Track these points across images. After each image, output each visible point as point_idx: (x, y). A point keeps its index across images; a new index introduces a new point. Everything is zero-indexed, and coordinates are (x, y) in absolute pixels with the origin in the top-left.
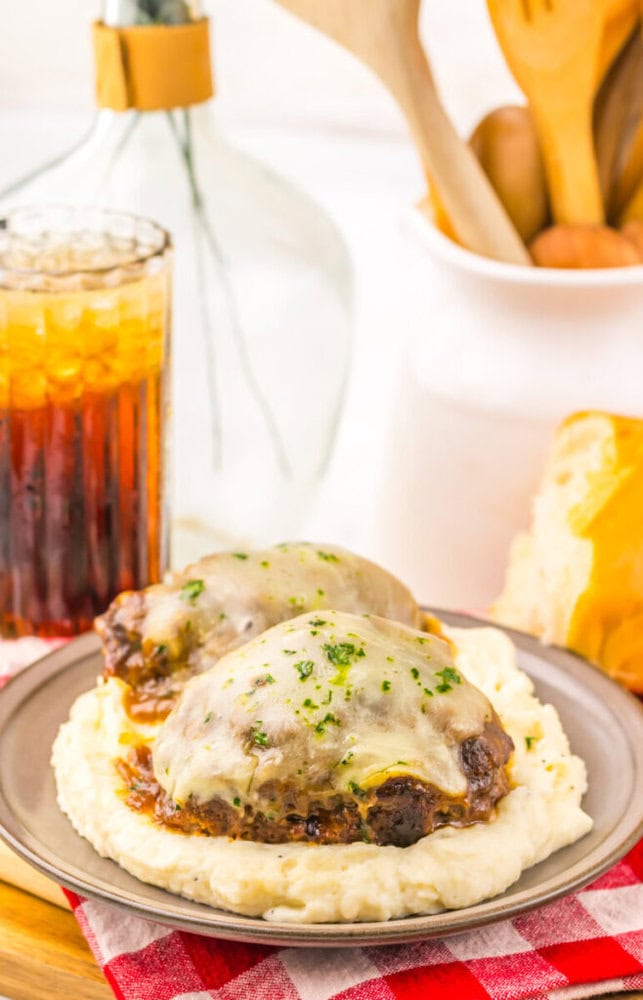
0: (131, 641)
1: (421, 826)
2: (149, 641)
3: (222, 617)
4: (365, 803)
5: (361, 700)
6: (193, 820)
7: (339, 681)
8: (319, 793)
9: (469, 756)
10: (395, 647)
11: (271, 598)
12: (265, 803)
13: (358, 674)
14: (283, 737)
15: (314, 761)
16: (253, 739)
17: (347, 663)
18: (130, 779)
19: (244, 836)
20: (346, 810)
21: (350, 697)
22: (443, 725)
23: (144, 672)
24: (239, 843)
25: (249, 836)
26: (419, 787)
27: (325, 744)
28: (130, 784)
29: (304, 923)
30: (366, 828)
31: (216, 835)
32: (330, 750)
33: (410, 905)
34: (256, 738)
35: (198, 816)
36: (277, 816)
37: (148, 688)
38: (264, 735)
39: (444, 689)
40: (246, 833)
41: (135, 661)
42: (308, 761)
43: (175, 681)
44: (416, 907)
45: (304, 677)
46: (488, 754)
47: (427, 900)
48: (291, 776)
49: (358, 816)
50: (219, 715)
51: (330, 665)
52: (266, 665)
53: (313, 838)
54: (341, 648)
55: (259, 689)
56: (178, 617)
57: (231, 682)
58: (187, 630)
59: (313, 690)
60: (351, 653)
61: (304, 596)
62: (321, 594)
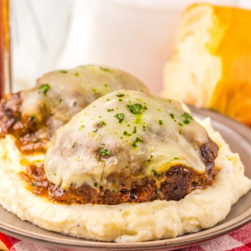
0: (15, 116)
1: (185, 190)
2: (26, 115)
3: (61, 100)
4: (159, 180)
5: (150, 130)
6: (73, 196)
7: (138, 121)
8: (137, 177)
9: (204, 153)
10: (160, 104)
11: (83, 90)
12: (110, 184)
13: (146, 118)
14: (117, 150)
15: (134, 161)
16: (100, 153)
17: (140, 113)
18: (31, 181)
19: (99, 203)
20: (149, 185)
21: (145, 129)
22: (191, 140)
23: (23, 131)
24: (96, 206)
25: (101, 202)
26: (185, 170)
27: (138, 152)
28: (31, 183)
29: (138, 242)
30: (159, 192)
31: (85, 203)
32: (141, 155)
33: (186, 229)
34: (103, 152)
35: (76, 194)
36: (116, 191)
37: (26, 138)
38: (107, 151)
39: (187, 122)
40: (100, 201)
41: (18, 126)
42: (131, 161)
43: (41, 133)
44: (189, 229)
45: (121, 121)
46: (212, 152)
47: (194, 225)
48: (122, 170)
49: (156, 187)
50: (80, 143)
51: (132, 115)
52: (100, 117)
53: (134, 200)
54: (136, 106)
55: (99, 129)
56: (39, 102)
57: (83, 127)
58: (44, 108)
59: (127, 127)
60: (141, 108)
61: (99, 88)
62: (106, 86)
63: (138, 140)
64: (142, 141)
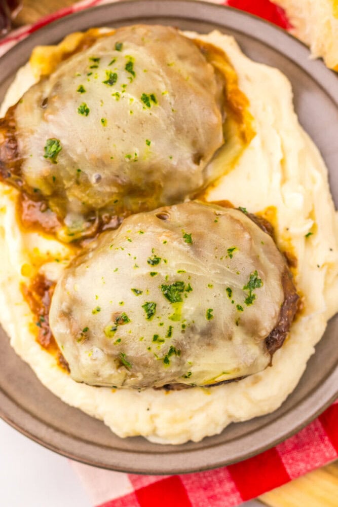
3: (79, 171)
5: (193, 329)
7: (176, 317)
10: (213, 272)
17: (181, 300)
21: (185, 330)
22: (253, 332)
27: (171, 369)
28: (36, 316)
32: (175, 371)
39: (250, 300)
42: (161, 377)
45: (150, 315)
51: (168, 303)
52: (122, 303)
54: (174, 288)
55: (120, 327)
56: (46, 175)
57: (98, 310)
58: (54, 181)
59: (158, 327)
60: (182, 291)
61: (137, 150)
62: (149, 144)
63: (172, 351)
64: (179, 353)
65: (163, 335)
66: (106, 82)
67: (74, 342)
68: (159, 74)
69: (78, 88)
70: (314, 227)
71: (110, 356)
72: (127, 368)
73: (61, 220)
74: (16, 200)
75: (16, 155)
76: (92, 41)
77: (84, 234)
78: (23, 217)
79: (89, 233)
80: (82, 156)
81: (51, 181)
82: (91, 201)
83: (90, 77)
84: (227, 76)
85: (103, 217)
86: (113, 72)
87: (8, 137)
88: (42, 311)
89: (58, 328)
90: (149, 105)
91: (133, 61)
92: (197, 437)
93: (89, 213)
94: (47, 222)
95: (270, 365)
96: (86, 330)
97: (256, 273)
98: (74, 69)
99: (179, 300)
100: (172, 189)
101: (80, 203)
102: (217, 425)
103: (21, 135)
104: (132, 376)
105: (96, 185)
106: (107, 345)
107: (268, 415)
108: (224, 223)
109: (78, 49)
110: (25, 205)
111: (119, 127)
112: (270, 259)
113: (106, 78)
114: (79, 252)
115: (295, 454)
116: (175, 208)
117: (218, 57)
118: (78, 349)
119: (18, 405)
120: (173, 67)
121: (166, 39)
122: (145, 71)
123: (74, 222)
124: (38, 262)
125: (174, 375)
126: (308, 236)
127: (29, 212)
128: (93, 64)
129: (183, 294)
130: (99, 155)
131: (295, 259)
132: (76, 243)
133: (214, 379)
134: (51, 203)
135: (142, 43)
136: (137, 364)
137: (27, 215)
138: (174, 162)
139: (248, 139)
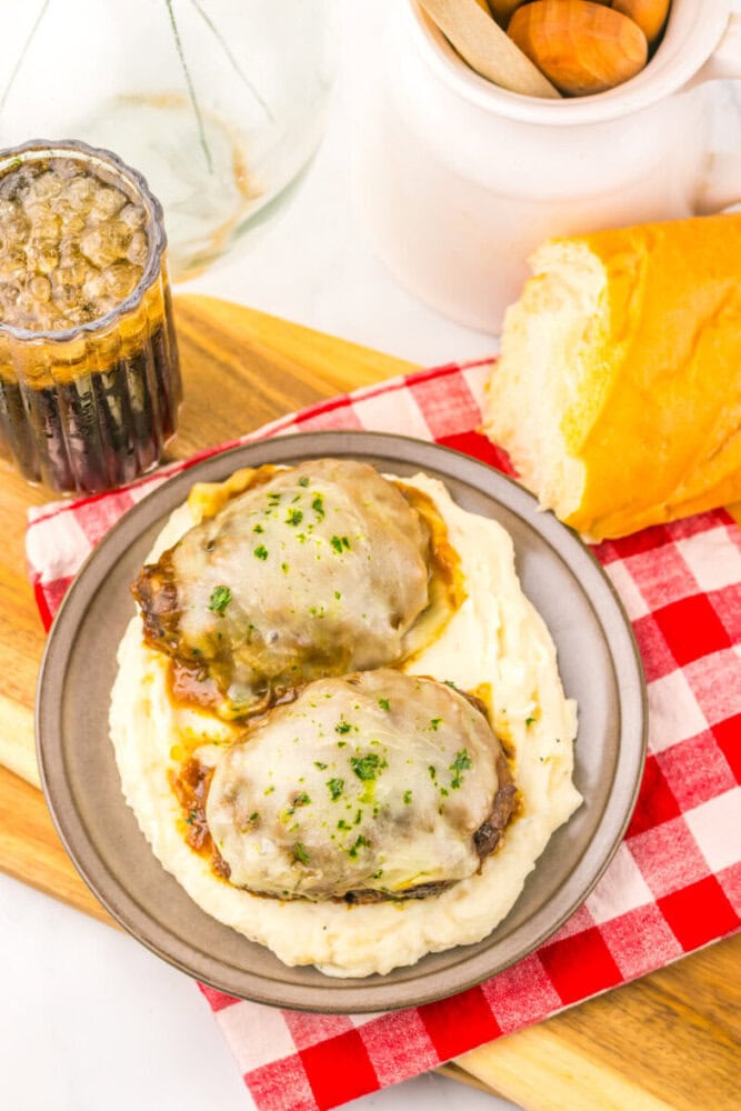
3: (251, 627)
5: (386, 815)
7: (367, 798)
9: (480, 840)
10: (413, 745)
11: (293, 612)
13: (384, 788)
14: (322, 860)
15: (350, 875)
18: (186, 803)
21: (377, 815)
27: (359, 865)
28: (186, 812)
32: (363, 868)
38: (306, 857)
39: (457, 783)
42: (345, 875)
45: (336, 795)
48: (330, 885)
50: (264, 819)
51: (358, 782)
52: (302, 780)
54: (367, 762)
55: (298, 809)
56: (210, 630)
57: (272, 789)
58: (219, 640)
59: (345, 810)
60: (375, 766)
61: (324, 604)
62: (338, 596)
63: (360, 841)
64: (368, 844)
65: (350, 821)
66: (288, 522)
67: (237, 832)
68: (353, 514)
69: (254, 527)
70: (537, 711)
71: (283, 848)
72: (304, 864)
73: (223, 692)
74: (165, 668)
75: (174, 606)
76: (268, 479)
77: (251, 710)
78: (175, 689)
79: (258, 708)
80: (256, 609)
81: (215, 639)
82: (264, 667)
83: (269, 516)
84: (434, 527)
85: (276, 689)
86: (298, 509)
87: (165, 584)
88: (194, 804)
89: (218, 818)
90: (340, 551)
91: (321, 498)
92: (384, 969)
93: (259, 684)
94: (206, 694)
95: (479, 872)
96: (255, 816)
97: (465, 751)
98: (248, 507)
99: (373, 778)
100: (363, 656)
101: (249, 670)
102: (410, 951)
103: (181, 582)
104: (310, 874)
105: (271, 646)
106: (280, 833)
107: (476, 944)
108: (427, 690)
109: (250, 487)
110: (178, 673)
111: (303, 575)
112: (482, 740)
113: (289, 517)
114: (243, 732)
115: (508, 1001)
116: (367, 673)
117: (422, 503)
118: (242, 843)
119: (158, 924)
120: (369, 509)
121: (363, 476)
122: (337, 510)
123: (239, 695)
124: (192, 745)
125: (361, 874)
126: (529, 721)
127: (182, 683)
128: (271, 500)
129: (376, 770)
130: (277, 608)
131: (512, 748)
132: (240, 721)
133: (410, 881)
134: (212, 671)
135: (333, 479)
136: (317, 857)
137: (180, 686)
138: (368, 623)
139: (458, 601)
